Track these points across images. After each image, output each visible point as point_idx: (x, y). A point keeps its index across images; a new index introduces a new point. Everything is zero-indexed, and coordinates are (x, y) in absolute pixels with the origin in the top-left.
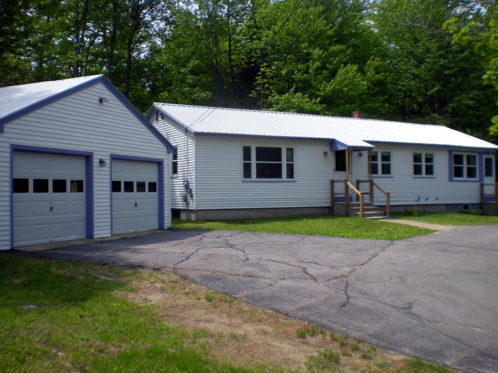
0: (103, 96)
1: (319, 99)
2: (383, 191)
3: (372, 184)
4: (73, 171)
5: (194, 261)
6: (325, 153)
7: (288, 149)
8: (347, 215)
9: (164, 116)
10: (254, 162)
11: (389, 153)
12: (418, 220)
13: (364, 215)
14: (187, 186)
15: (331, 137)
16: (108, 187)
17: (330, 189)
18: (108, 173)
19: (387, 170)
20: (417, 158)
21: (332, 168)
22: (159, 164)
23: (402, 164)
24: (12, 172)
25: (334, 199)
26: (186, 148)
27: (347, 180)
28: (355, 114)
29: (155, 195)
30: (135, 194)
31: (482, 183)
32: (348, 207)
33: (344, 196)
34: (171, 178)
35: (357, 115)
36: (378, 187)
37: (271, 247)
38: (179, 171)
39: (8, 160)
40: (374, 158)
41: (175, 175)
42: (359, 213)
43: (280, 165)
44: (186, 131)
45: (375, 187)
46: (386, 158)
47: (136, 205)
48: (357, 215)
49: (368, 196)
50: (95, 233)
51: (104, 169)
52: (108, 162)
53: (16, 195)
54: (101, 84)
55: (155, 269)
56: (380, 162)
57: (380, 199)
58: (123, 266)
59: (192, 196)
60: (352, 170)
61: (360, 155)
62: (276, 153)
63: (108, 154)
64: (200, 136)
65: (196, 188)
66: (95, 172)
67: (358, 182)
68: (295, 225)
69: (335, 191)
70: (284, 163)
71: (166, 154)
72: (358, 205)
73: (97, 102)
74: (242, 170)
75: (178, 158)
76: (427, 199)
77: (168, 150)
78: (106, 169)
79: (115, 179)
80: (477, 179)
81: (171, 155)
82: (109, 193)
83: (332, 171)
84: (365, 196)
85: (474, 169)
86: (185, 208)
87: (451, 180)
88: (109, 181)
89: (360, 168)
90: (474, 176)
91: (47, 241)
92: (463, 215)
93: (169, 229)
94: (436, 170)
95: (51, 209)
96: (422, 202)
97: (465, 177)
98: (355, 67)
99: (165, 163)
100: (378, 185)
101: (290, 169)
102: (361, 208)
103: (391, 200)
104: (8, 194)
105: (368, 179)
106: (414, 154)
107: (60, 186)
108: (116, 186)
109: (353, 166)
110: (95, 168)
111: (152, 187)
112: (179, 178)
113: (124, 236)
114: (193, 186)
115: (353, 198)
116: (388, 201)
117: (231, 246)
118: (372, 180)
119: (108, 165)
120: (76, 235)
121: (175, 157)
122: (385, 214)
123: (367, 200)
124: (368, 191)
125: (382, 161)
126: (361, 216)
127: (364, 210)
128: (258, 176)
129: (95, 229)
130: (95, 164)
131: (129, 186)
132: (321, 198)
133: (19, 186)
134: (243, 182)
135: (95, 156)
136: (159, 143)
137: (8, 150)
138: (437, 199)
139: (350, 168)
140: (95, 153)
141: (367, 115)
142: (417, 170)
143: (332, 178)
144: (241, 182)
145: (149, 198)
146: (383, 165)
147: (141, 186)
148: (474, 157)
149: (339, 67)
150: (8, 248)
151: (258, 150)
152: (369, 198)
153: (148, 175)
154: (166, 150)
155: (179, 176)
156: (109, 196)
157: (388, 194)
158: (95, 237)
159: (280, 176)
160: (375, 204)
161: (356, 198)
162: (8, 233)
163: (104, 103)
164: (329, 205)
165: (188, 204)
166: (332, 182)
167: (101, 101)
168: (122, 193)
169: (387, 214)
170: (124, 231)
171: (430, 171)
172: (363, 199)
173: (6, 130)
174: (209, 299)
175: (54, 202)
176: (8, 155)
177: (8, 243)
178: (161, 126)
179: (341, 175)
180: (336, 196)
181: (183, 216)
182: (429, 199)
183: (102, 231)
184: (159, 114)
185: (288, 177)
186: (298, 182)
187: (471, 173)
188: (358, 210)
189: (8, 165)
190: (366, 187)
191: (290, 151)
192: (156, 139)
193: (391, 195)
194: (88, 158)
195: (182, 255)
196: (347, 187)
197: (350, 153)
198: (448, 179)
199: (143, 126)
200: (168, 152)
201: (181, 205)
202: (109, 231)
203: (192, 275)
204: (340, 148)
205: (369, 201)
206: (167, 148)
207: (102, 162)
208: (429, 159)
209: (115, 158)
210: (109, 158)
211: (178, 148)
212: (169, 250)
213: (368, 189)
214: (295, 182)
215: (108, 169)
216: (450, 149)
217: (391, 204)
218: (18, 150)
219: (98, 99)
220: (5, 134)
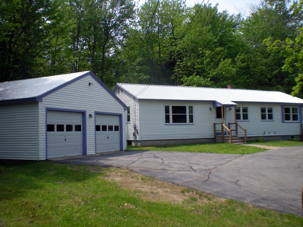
0: (91, 82)
1: (209, 79)
2: (242, 129)
3: (237, 125)
4: (76, 120)
5: (136, 164)
6: (211, 109)
7: (189, 107)
8: (223, 142)
9: (123, 90)
10: (171, 114)
11: (247, 108)
12: (262, 145)
13: (232, 142)
14: (135, 128)
15: (213, 100)
16: (94, 128)
17: (213, 128)
18: (94, 121)
19: (246, 117)
20: (263, 110)
21: (215, 117)
22: (120, 116)
23: (254, 114)
24: (46, 121)
25: (216, 134)
26: (135, 108)
27: (223, 123)
28: (229, 86)
29: (118, 132)
30: (108, 132)
31: (301, 123)
32: (224, 138)
33: (221, 132)
34: (127, 123)
35: (230, 86)
36: (240, 127)
37: (177, 157)
38: (130, 120)
39: (45, 115)
40: (238, 110)
41: (129, 122)
42: (229, 141)
43: (186, 116)
44: (134, 98)
45: (238, 127)
46: (245, 110)
47: (108, 138)
48: (228, 142)
49: (235, 132)
50: (87, 152)
51: (91, 119)
52: (93, 115)
53: (48, 132)
54: (89, 76)
55: (118, 167)
56: (241, 113)
57: (241, 133)
58: (102, 166)
59: (138, 133)
60: (226, 117)
61: (230, 109)
62: (183, 109)
63: (94, 111)
64: (141, 101)
65: (140, 129)
66: (87, 121)
67: (229, 124)
68: (193, 148)
69: (217, 129)
70: (188, 114)
71: (123, 111)
72: (229, 137)
73: (88, 85)
74: (165, 118)
75: (130, 113)
76: (269, 133)
77: (124, 108)
78: (93, 119)
79: (97, 124)
80: (299, 121)
81: (126, 111)
82: (94, 131)
83: (215, 118)
84: (232, 132)
85: (297, 115)
86: (135, 140)
87: (283, 122)
88: (94, 125)
89: (230, 116)
90: (297, 120)
91: (63, 156)
92: (290, 141)
93: (125, 151)
94: (274, 116)
95: (65, 140)
96: (267, 135)
97: (291, 120)
98: (230, 60)
99: (123, 116)
100: (240, 125)
101: (191, 118)
102: (230, 138)
103: (247, 134)
104: (45, 132)
105: (234, 122)
106: (261, 108)
107: (69, 128)
108: (98, 128)
109: (226, 116)
110: (87, 119)
111: (117, 128)
112: (131, 123)
113: (102, 154)
114: (138, 128)
115: (227, 133)
116: (246, 134)
117: (157, 157)
118: (237, 123)
119: (93, 117)
120: (78, 153)
121: (129, 112)
122: (244, 142)
123: (234, 133)
124: (235, 129)
125: (243, 112)
126: (230, 142)
127: (232, 139)
128: (174, 122)
129: (87, 150)
130: (87, 117)
131: (104, 128)
132: (209, 133)
133: (50, 128)
134: (165, 125)
135: (87, 113)
136: (120, 105)
137: (45, 110)
138: (275, 133)
139: (225, 116)
140: (87, 111)
141: (237, 87)
142: (263, 117)
143: (214, 122)
144: (164, 125)
145: (115, 134)
146: (243, 114)
147: (111, 128)
148: (297, 109)
149: (220, 61)
150: (45, 159)
151: (173, 107)
152: (235, 133)
153: (114, 122)
154: (123, 109)
155: (131, 122)
156: (94, 133)
157: (245, 130)
158: (87, 154)
159: (186, 122)
160: (238, 136)
161: (228, 133)
162: (45, 151)
163: (91, 86)
164: (214, 137)
165: (136, 137)
166: (215, 124)
167: (90, 84)
168: (101, 132)
169: (245, 141)
170: (102, 152)
171: (270, 117)
172: (231, 134)
173: (43, 100)
174: (142, 179)
175: (66, 136)
176: (45, 113)
177: (45, 156)
178: (120, 96)
179: (219, 121)
180: (217, 132)
181: (133, 144)
182: (271, 133)
183: (90, 151)
184: (120, 90)
185: (190, 122)
186: (195, 125)
187: (295, 118)
188: (229, 140)
189: (45, 118)
190: (233, 127)
191: (191, 107)
192: (118, 103)
193: (247, 131)
194: (83, 113)
195: (131, 161)
196: (223, 127)
197: (224, 108)
198: (281, 121)
199: (111, 97)
200: (125, 110)
201: (132, 138)
202: (94, 151)
203: (135, 169)
204: (219, 106)
205: (235, 134)
206: (124, 107)
207: (90, 116)
208: (270, 111)
209: (97, 113)
210: (94, 113)
211: (130, 108)
212: (125, 159)
213: (235, 128)
214: (194, 124)
215: (94, 119)
216: (282, 105)
217: (247, 136)
218: (49, 110)
219: (88, 83)
220: (43, 103)
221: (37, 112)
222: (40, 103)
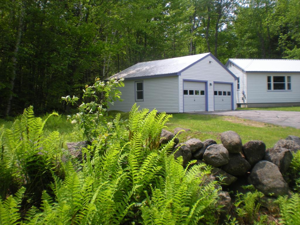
0: (210, 60)
4: (201, 88)
5: (242, 114)
7: (288, 77)
9: (234, 64)
10: (272, 83)
14: (243, 94)
16: (213, 93)
18: (213, 88)
22: (232, 84)
24: (183, 88)
26: (243, 78)
29: (230, 97)
30: (222, 96)
34: (237, 90)
38: (240, 87)
39: (182, 84)
41: (239, 89)
44: (243, 71)
47: (223, 100)
50: (209, 109)
52: (213, 84)
53: (184, 95)
54: (210, 56)
58: (220, 115)
59: (245, 98)
63: (213, 81)
64: (248, 72)
66: (208, 88)
68: (288, 108)
70: (286, 83)
73: (209, 63)
74: (267, 86)
75: (240, 82)
78: (212, 87)
79: (215, 90)
81: (237, 81)
82: (213, 95)
86: (243, 103)
88: (213, 91)
93: (236, 110)
95: (195, 100)
99: (234, 84)
101: (289, 85)
104: (182, 95)
107: (197, 92)
108: (215, 93)
110: (208, 86)
111: (229, 94)
114: (246, 94)
119: (213, 85)
120: (203, 110)
121: (238, 82)
128: (275, 89)
129: (209, 108)
131: (220, 93)
135: (208, 82)
136: (232, 76)
137: (182, 81)
140: (208, 81)
144: (266, 91)
145: (228, 98)
147: (225, 93)
151: (274, 78)
153: (227, 89)
154: (234, 79)
156: (213, 97)
158: (209, 111)
159: (285, 89)
162: (183, 107)
163: (211, 63)
165: (244, 101)
167: (210, 62)
168: (218, 96)
170: (219, 110)
173: (181, 75)
175: (195, 98)
176: (182, 82)
178: (232, 69)
181: (242, 106)
183: (211, 109)
184: (232, 64)
185: (288, 89)
189: (182, 86)
192: (230, 75)
194: (206, 83)
195: (238, 113)
199: (225, 70)
200: (235, 80)
201: (241, 102)
202: (214, 109)
207: (211, 84)
209: (215, 83)
211: (240, 78)
212: (234, 112)
214: (292, 91)
215: (213, 87)
218: (185, 81)
219: (209, 61)
220: (181, 76)
221: (178, 82)
222: (179, 76)
